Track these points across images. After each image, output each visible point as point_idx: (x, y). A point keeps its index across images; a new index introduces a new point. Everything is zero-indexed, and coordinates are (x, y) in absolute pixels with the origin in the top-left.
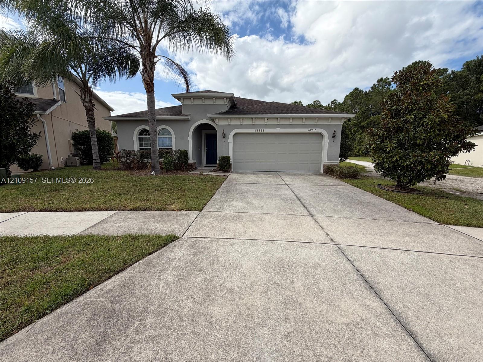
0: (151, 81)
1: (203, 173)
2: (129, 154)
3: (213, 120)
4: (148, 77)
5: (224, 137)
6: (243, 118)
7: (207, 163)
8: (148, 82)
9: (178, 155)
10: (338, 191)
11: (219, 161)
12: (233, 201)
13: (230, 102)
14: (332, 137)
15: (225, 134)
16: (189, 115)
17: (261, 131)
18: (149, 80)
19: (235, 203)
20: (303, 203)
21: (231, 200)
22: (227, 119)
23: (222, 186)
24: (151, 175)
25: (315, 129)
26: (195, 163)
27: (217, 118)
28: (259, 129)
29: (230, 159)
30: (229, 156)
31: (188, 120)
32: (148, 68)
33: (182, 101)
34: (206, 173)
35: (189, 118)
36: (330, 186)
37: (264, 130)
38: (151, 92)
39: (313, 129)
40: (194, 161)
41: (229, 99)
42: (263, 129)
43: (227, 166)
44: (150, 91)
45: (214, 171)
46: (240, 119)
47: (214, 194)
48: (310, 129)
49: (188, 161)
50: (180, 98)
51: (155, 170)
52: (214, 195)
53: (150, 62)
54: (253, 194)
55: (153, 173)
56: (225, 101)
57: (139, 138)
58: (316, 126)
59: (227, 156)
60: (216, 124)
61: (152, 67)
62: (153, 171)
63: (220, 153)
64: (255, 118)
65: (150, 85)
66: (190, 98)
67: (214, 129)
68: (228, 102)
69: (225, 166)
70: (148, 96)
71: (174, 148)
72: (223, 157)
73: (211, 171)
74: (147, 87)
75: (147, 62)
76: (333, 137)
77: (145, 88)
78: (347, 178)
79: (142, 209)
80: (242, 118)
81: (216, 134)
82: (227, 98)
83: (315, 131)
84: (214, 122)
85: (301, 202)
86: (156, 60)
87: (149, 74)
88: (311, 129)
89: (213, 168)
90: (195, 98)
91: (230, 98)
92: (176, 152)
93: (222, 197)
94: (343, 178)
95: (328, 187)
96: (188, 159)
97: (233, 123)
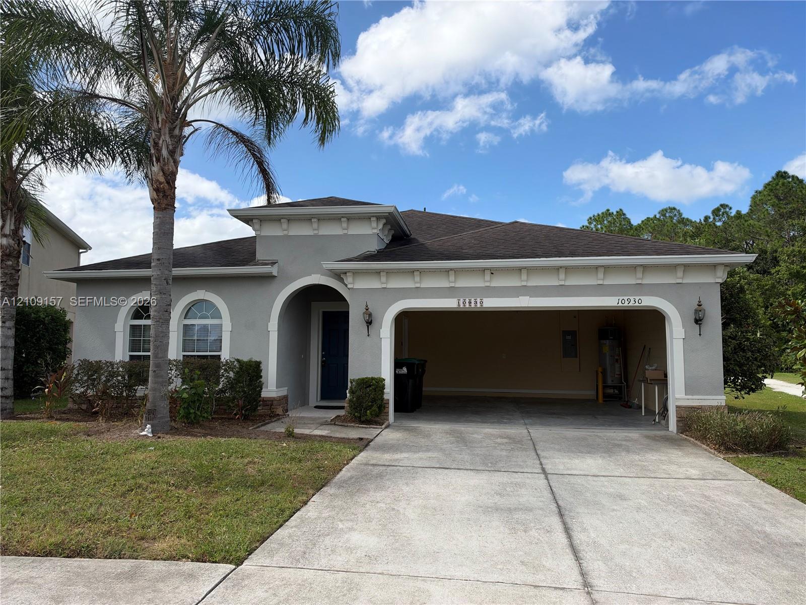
0: (168, 183)
1: (297, 431)
2: (96, 372)
3: (339, 275)
4: (161, 174)
5: (369, 323)
6: (421, 272)
7: (324, 397)
8: (161, 183)
9: (232, 374)
10: (707, 498)
11: (352, 392)
12: (351, 529)
13: (389, 227)
14: (693, 321)
15: (370, 315)
16: (273, 263)
17: (473, 305)
18: (162, 179)
19: (356, 538)
20: (576, 542)
21: (349, 524)
22: (378, 273)
23: (339, 476)
24: (140, 436)
25: (637, 298)
26: (285, 398)
27: (349, 271)
28: (467, 301)
29: (383, 387)
30: (383, 377)
31: (269, 278)
32: (165, 152)
33: (257, 226)
34: (307, 431)
35: (274, 270)
36: (686, 482)
37: (482, 303)
38: (165, 209)
39: (632, 298)
40: (283, 392)
41: (384, 221)
42: (478, 301)
43: (375, 408)
44: (163, 206)
45: (334, 422)
46: (412, 272)
47: (305, 503)
48: (621, 298)
49: (260, 392)
50: (252, 220)
51: (156, 422)
52: (303, 509)
53: (171, 136)
54: (425, 507)
55: (147, 431)
56: (374, 224)
57: (133, 327)
58: (640, 289)
59: (373, 379)
60: (346, 285)
61: (175, 148)
62: (148, 426)
63: (356, 370)
64: (456, 271)
65: (164, 192)
66: (277, 219)
67: (341, 298)
68: (381, 226)
69: (366, 409)
70: (156, 218)
71: (225, 355)
72: (363, 379)
73: (325, 423)
74: (156, 197)
75: (163, 137)
76: (698, 321)
77: (152, 200)
78: (750, 451)
79: (67, 552)
80: (418, 270)
81: (346, 314)
82: (378, 218)
83: (637, 304)
84: (341, 280)
85: (569, 537)
86: (187, 131)
87: (164, 165)
88: (626, 298)
89: (332, 414)
90: (290, 219)
91: (386, 218)
92: (229, 366)
93: (326, 514)
94: (735, 451)
95: (681, 482)
96: (261, 386)
97: (395, 283)
